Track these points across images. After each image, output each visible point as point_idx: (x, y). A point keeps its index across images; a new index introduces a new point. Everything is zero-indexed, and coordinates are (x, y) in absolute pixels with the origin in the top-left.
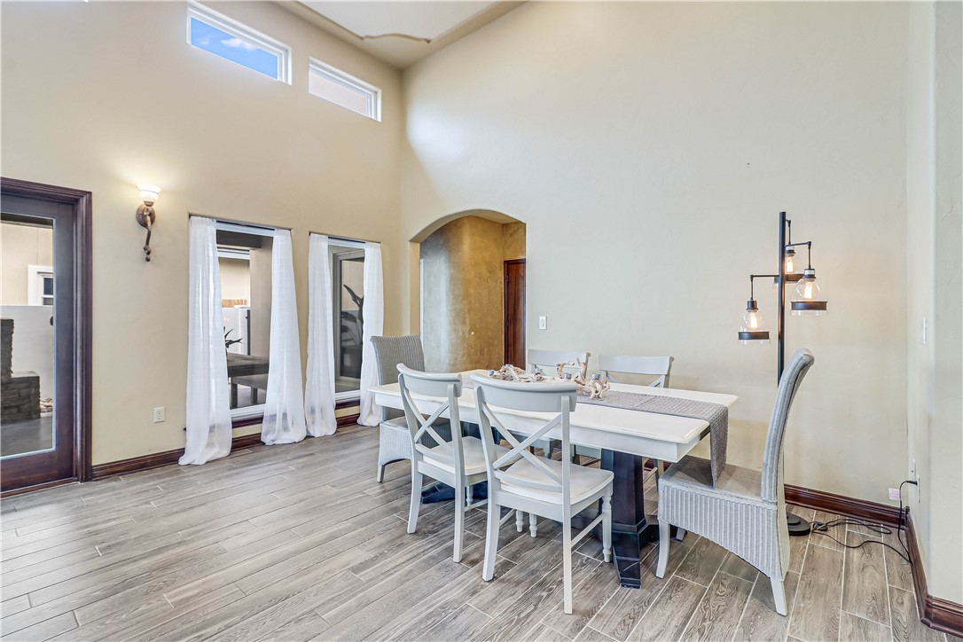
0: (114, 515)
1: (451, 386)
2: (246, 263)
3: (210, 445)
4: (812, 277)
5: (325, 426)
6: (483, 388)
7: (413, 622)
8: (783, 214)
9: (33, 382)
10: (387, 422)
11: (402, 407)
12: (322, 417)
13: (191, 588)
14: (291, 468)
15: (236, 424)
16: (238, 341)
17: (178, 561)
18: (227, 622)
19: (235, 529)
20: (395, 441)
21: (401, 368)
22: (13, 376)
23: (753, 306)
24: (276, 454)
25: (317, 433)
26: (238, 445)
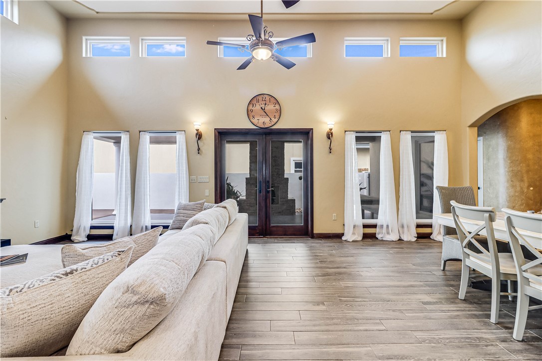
0: (322, 251)
1: (487, 215)
2: (367, 149)
3: (354, 234)
5: (410, 235)
6: (511, 217)
7: (457, 336)
9: (293, 201)
10: (447, 236)
11: (454, 226)
12: (408, 231)
13: (350, 284)
14: (391, 252)
15: (365, 226)
16: (365, 188)
17: (344, 273)
18: (364, 299)
19: (365, 269)
20: (452, 247)
21: (453, 203)
22: (289, 198)
24: (383, 244)
25: (405, 238)
26: (366, 236)
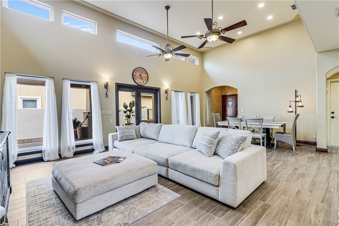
4: (301, 101)
8: (296, 90)
23: (290, 106)
